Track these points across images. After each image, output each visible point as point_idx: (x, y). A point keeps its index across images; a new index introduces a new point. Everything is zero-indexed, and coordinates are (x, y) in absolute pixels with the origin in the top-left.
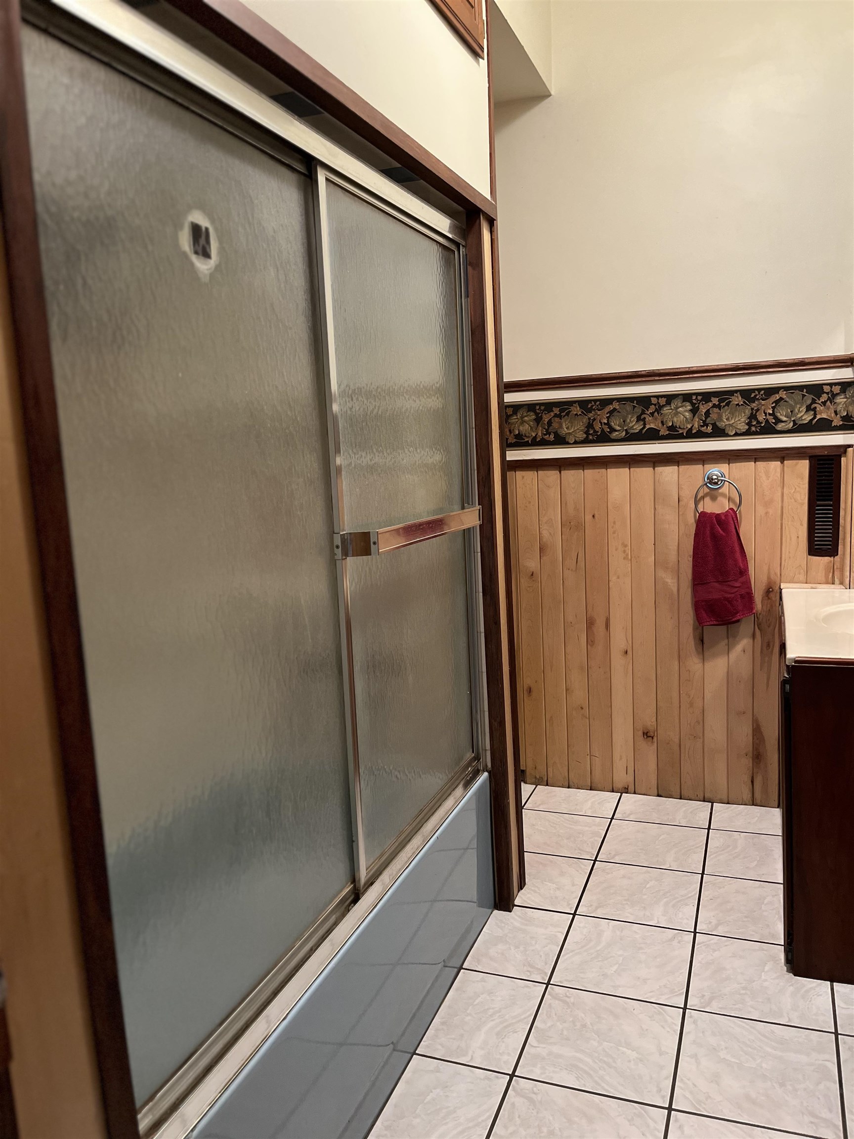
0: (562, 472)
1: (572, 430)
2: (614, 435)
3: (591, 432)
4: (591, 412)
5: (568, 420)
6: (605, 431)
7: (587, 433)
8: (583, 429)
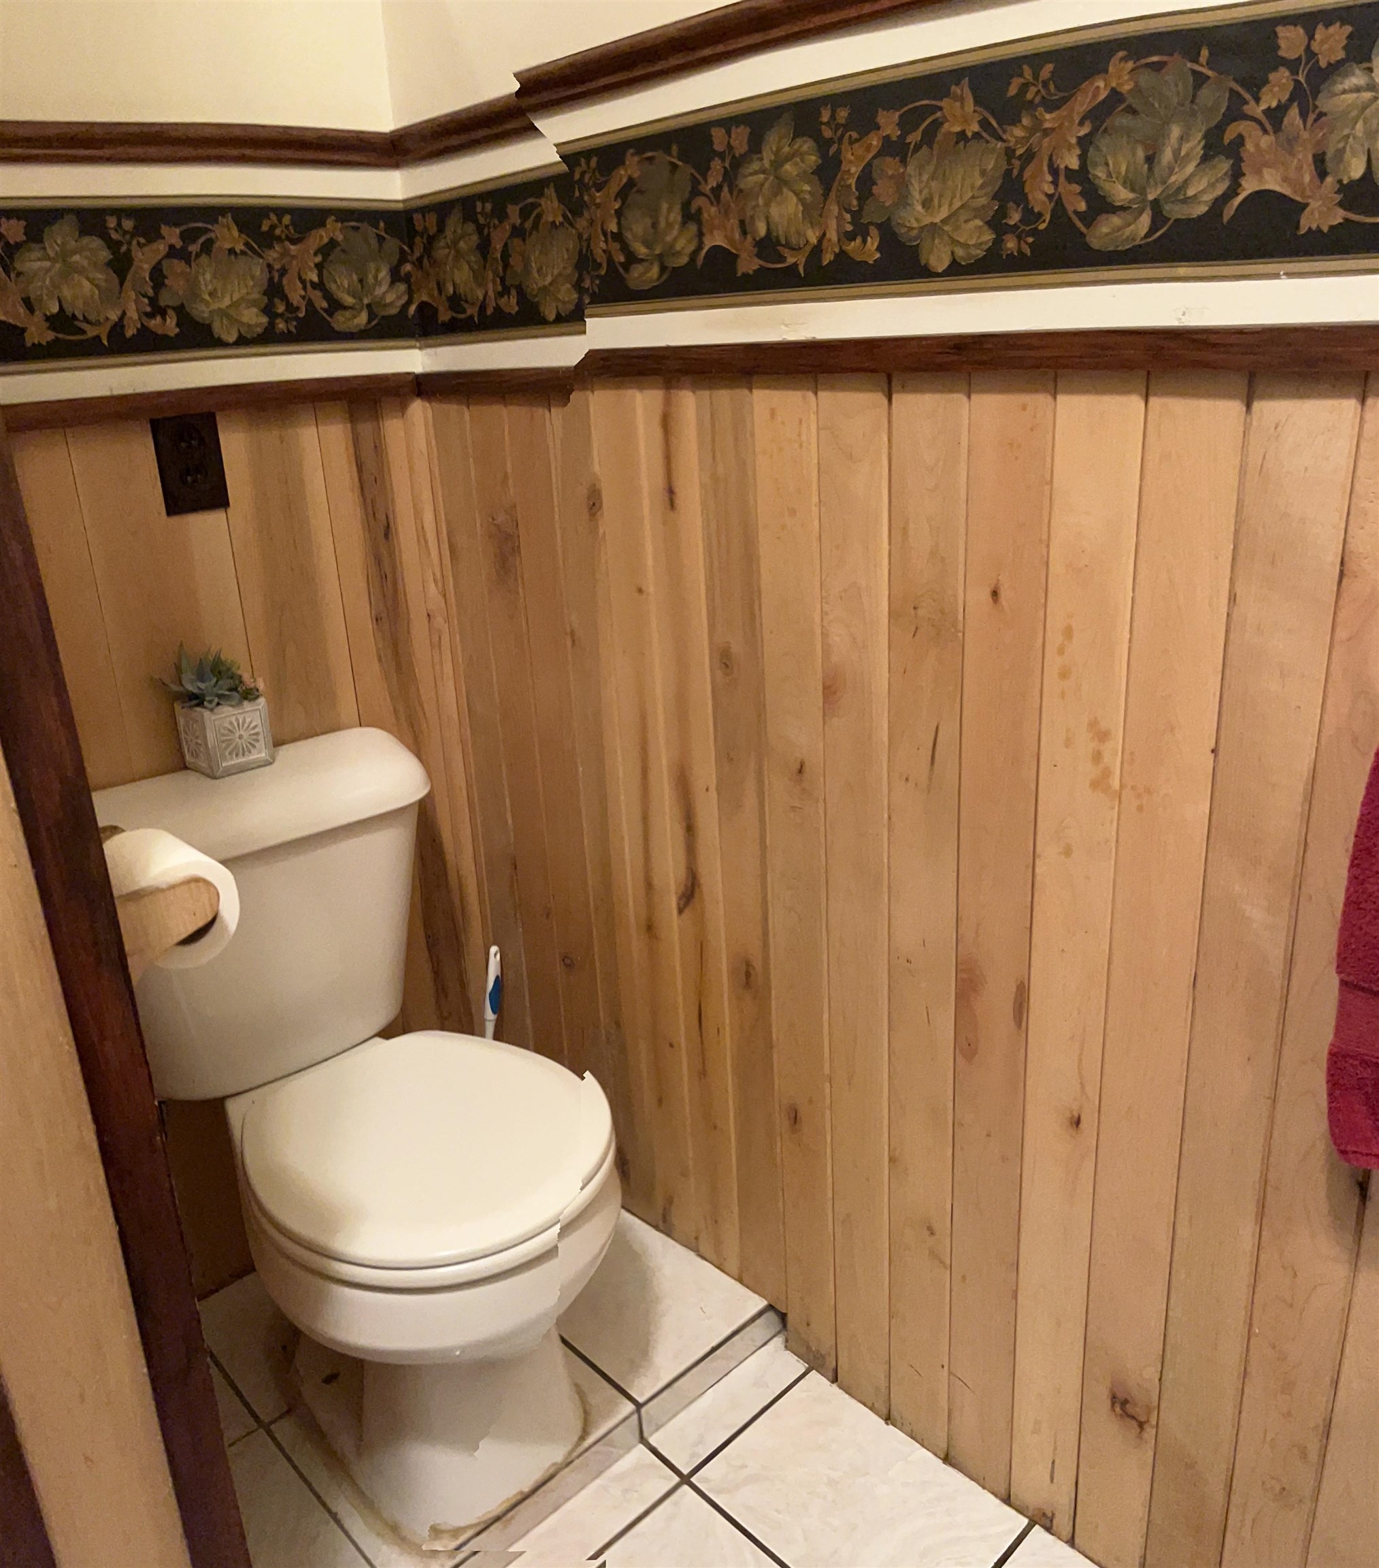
0: (894, 397)
1: (944, 213)
2: (1105, 230)
3: (1015, 217)
4: (1020, 121)
5: (931, 168)
6: (1070, 209)
7: (997, 224)
8: (983, 207)
